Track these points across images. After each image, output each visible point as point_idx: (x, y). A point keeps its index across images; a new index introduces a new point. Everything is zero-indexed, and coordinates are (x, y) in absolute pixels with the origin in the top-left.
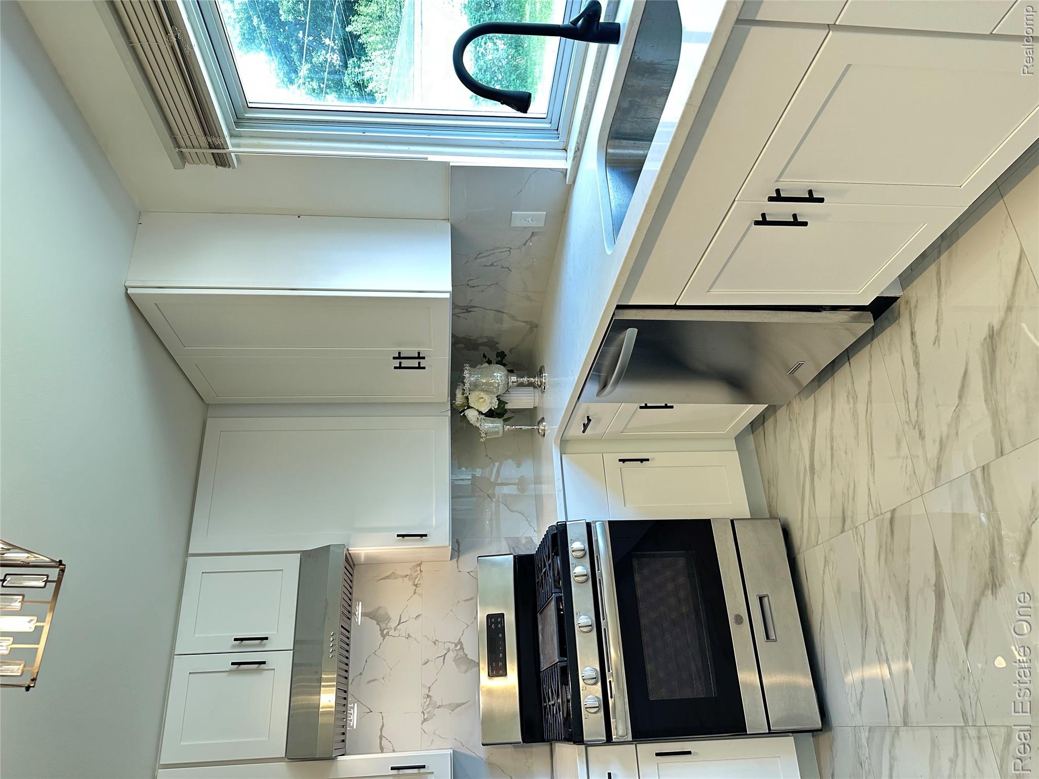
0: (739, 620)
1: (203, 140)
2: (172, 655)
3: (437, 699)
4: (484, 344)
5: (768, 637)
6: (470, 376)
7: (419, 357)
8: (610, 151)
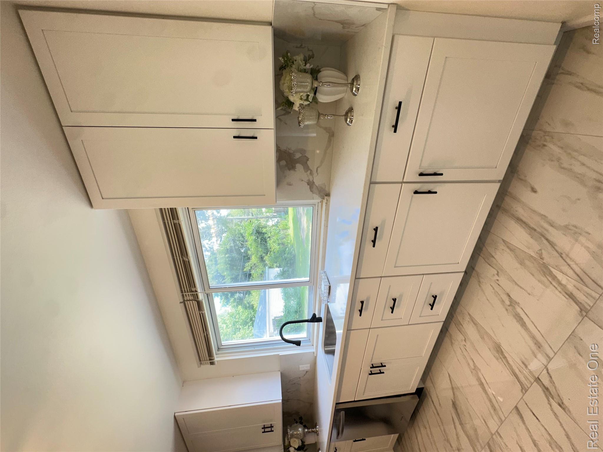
1: (208, 358)
6: (290, 432)
7: (271, 427)
8: (326, 349)
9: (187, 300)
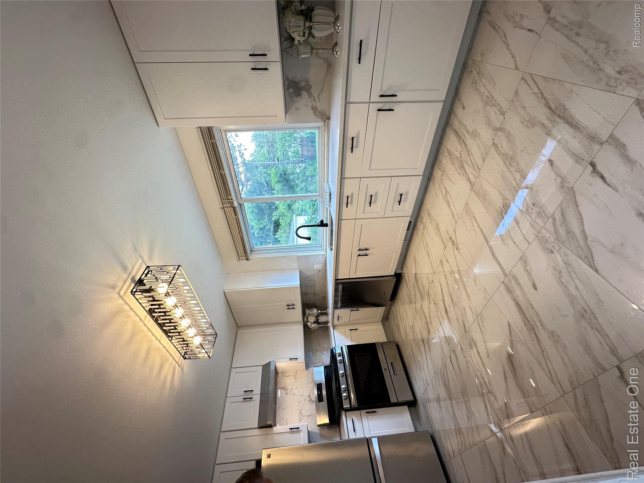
0: (386, 370)
1: (244, 255)
2: (226, 397)
3: (303, 414)
4: (312, 305)
5: (394, 374)
6: (308, 312)
7: (293, 305)
9: (226, 207)
